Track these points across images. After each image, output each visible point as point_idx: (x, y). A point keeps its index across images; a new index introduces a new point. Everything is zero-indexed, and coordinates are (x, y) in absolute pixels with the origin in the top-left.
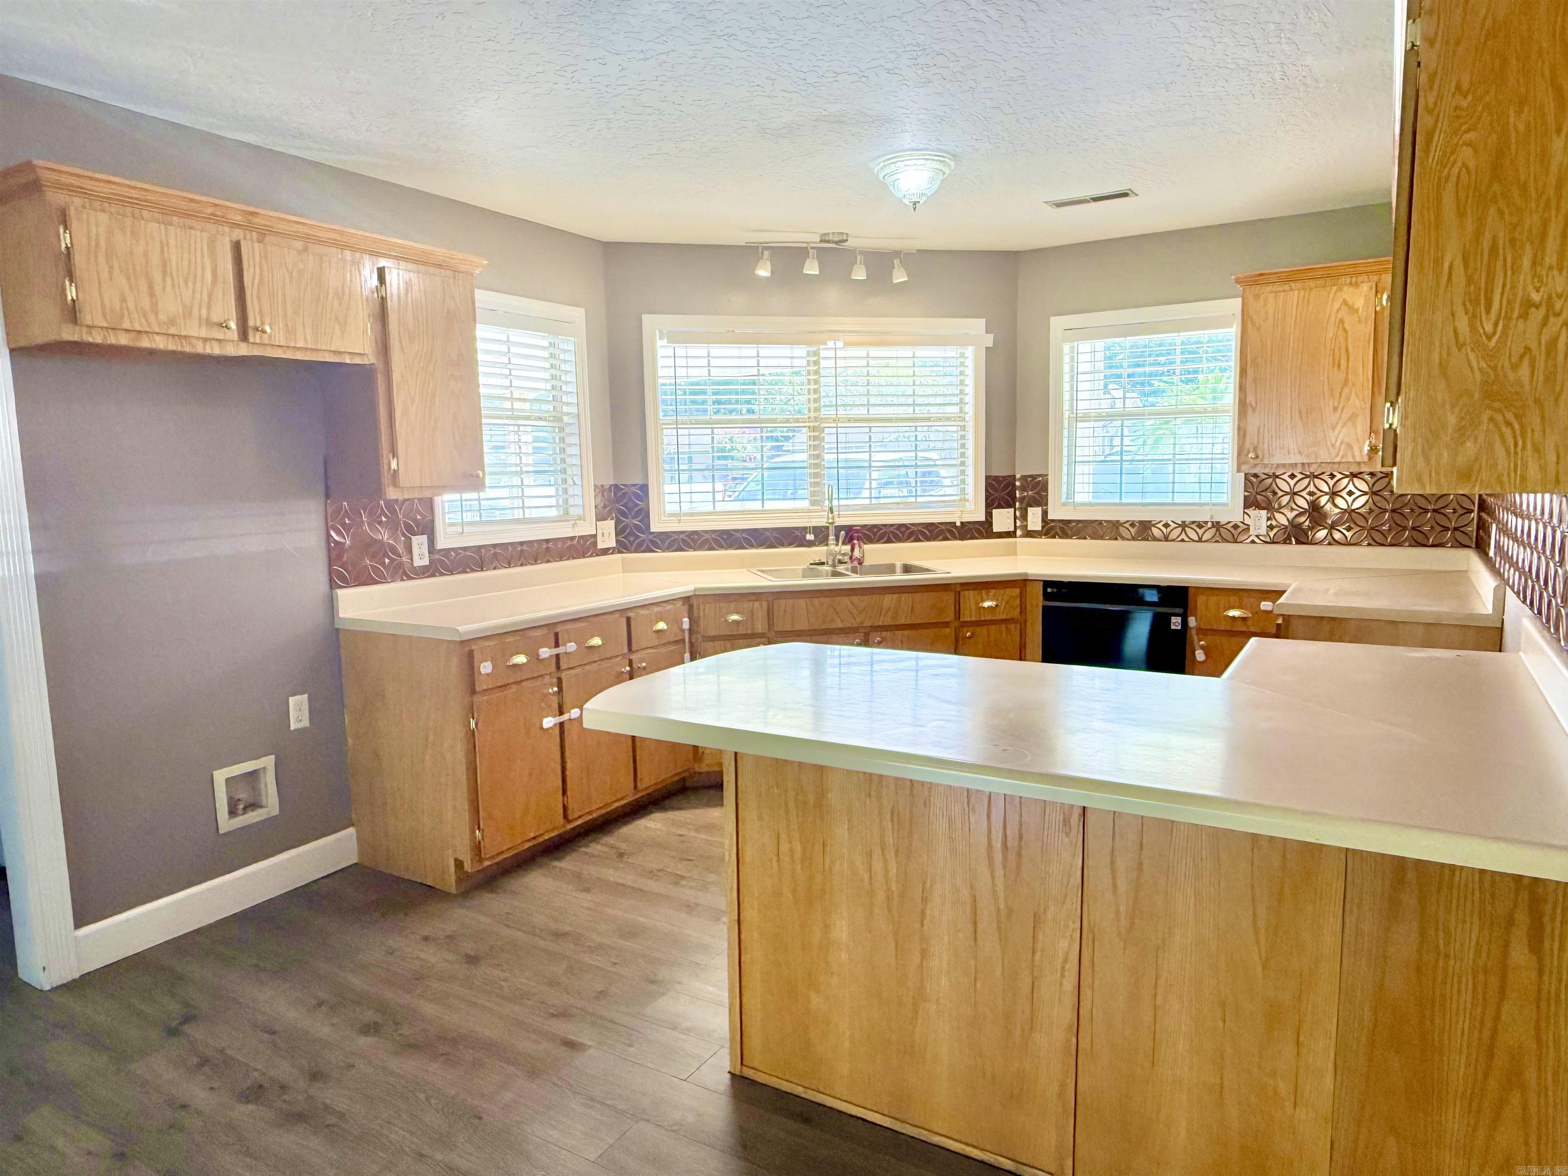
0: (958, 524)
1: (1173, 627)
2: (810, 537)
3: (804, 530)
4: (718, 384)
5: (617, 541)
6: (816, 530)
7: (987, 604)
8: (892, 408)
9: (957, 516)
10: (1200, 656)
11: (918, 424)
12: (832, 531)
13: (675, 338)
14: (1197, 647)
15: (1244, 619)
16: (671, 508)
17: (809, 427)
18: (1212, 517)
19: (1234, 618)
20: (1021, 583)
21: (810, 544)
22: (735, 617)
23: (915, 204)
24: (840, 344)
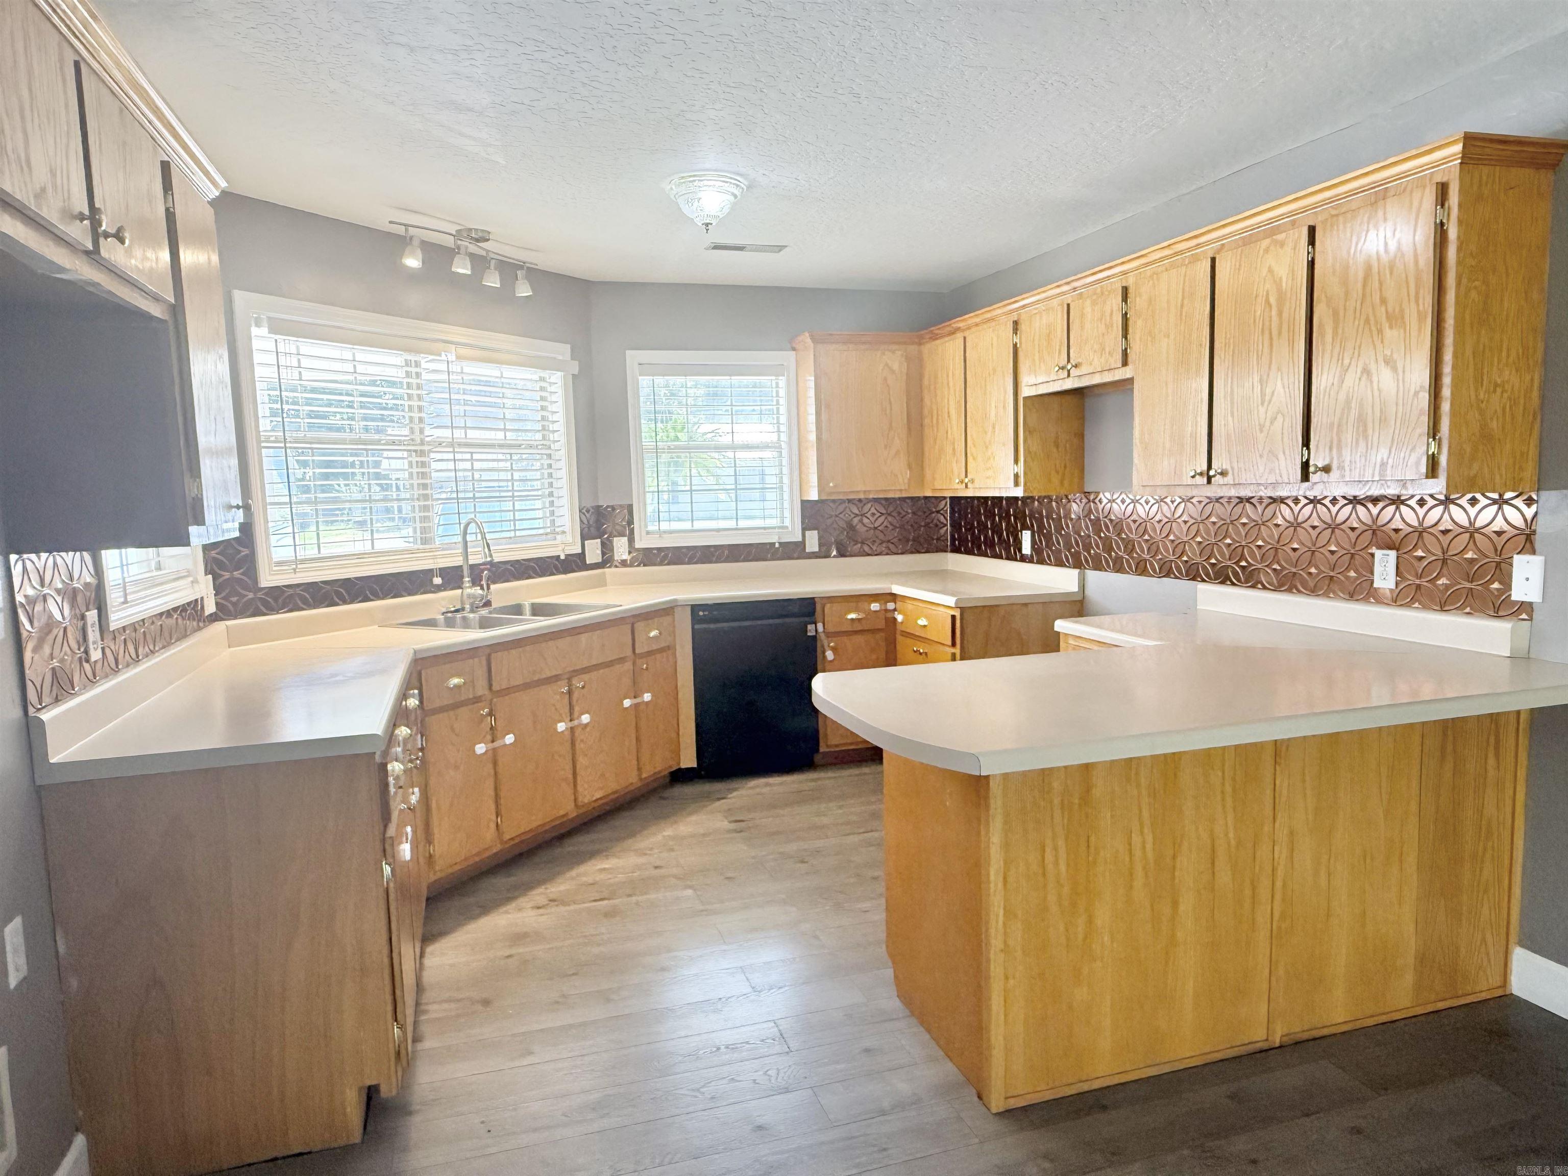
0: (562, 557)
1: (809, 634)
2: (438, 581)
3: (429, 573)
4: (314, 390)
5: (217, 604)
6: (443, 572)
7: (652, 634)
8: (493, 433)
9: (560, 548)
10: (830, 655)
11: (513, 451)
12: (466, 572)
13: (277, 328)
14: (826, 647)
15: (859, 620)
16: (285, 553)
17: (416, 451)
18: (779, 538)
19: (852, 620)
20: (666, 611)
21: (438, 589)
22: (455, 681)
23: (707, 225)
24: (452, 357)
